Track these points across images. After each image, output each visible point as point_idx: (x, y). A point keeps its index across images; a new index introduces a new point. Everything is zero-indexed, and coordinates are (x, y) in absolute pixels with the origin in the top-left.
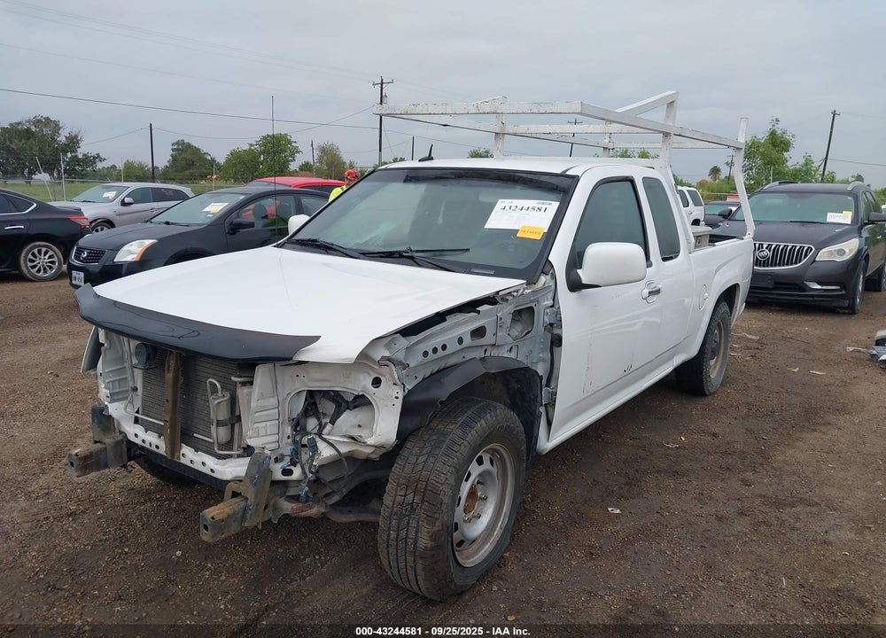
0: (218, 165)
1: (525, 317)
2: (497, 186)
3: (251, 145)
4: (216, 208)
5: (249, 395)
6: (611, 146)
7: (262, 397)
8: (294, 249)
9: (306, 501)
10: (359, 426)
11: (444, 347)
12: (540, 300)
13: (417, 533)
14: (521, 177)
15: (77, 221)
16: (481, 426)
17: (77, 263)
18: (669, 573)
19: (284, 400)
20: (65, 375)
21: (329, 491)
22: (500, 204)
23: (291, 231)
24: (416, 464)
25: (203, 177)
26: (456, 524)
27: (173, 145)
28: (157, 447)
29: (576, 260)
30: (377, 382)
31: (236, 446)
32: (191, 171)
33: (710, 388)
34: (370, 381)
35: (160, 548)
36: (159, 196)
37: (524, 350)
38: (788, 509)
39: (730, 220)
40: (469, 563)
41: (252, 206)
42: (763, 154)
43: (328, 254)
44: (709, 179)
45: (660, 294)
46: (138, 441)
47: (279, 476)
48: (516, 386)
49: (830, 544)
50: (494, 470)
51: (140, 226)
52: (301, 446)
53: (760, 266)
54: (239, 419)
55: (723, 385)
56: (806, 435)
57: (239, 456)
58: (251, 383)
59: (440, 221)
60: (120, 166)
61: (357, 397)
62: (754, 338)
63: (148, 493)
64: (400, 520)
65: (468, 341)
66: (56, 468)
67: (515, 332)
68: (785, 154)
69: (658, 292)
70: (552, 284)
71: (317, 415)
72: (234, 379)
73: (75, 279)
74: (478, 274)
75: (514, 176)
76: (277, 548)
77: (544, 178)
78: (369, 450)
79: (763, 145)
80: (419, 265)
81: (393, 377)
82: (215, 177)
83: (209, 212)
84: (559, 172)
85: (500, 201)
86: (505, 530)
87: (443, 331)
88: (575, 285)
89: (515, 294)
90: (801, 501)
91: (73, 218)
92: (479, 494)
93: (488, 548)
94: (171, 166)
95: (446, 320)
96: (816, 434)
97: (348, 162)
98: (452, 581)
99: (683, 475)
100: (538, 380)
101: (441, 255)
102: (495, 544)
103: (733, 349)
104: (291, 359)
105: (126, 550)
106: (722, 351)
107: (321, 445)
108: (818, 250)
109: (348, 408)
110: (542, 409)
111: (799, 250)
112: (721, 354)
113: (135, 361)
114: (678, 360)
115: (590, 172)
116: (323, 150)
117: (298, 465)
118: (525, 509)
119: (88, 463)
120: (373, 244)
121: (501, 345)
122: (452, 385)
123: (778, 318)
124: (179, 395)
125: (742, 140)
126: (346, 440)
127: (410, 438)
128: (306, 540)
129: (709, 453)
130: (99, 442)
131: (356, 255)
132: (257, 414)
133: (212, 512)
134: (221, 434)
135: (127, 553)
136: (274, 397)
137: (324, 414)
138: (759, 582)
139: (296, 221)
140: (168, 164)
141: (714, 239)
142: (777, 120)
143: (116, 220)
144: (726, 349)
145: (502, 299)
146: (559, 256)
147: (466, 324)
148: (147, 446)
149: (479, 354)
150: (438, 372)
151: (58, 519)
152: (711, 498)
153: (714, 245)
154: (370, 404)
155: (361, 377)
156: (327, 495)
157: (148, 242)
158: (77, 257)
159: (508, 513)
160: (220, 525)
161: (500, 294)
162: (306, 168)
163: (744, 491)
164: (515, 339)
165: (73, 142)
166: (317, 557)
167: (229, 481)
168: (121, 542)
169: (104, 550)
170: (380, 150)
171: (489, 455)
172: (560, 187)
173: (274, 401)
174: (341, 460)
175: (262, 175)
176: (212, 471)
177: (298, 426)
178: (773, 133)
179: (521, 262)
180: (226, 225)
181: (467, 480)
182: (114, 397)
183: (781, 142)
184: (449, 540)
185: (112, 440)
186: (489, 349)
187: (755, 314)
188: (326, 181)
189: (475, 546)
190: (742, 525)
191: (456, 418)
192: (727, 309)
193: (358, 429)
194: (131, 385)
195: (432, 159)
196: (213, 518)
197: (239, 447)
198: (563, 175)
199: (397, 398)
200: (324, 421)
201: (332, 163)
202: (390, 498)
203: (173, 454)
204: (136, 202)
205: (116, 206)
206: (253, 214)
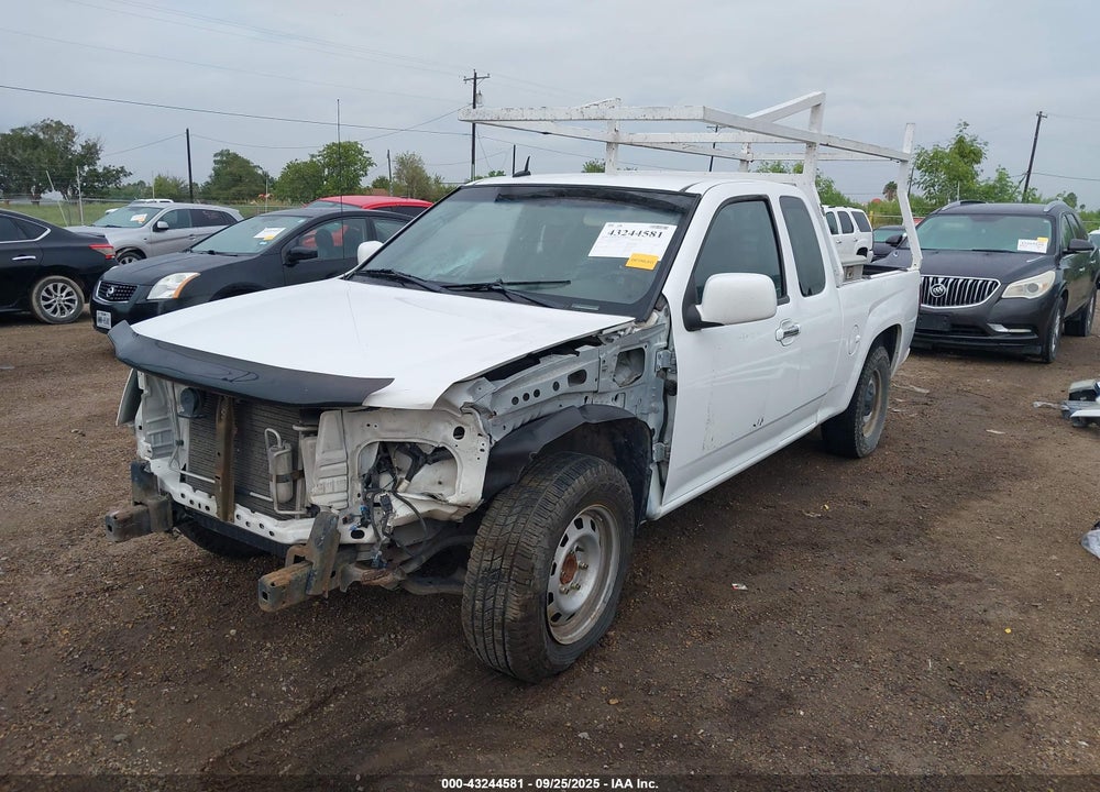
0: (272, 180)
1: (634, 360)
2: (606, 207)
3: (313, 156)
4: (270, 234)
5: (313, 446)
6: (749, 157)
7: (328, 448)
8: (364, 282)
9: (380, 567)
10: (440, 483)
11: (537, 393)
12: (652, 340)
13: (505, 602)
14: (632, 195)
15: (100, 250)
16: (579, 483)
17: (102, 301)
18: (798, 654)
19: (354, 453)
20: (92, 434)
21: (406, 557)
22: (608, 227)
23: (362, 260)
24: (505, 525)
25: (254, 196)
26: (551, 594)
27: (215, 156)
28: (207, 508)
29: (694, 294)
30: (459, 433)
31: (298, 505)
32: (238, 188)
33: (863, 450)
34: (451, 431)
35: (212, 626)
36: (200, 219)
37: (632, 398)
38: (943, 586)
39: (899, 248)
40: (566, 640)
41: (314, 232)
42: (947, 167)
43: (404, 287)
44: (883, 198)
45: (798, 336)
46: (185, 502)
47: (348, 538)
48: (623, 440)
49: (988, 623)
50: (596, 535)
51: (178, 256)
52: (373, 506)
53: (934, 305)
54: (302, 474)
55: (879, 446)
56: (974, 504)
57: (302, 517)
58: (315, 433)
59: (540, 248)
60: (150, 182)
61: (437, 450)
62: (923, 391)
63: (196, 566)
64: (486, 588)
65: (565, 386)
66: (88, 539)
67: (621, 378)
68: (975, 166)
69: (796, 332)
70: (666, 321)
71: (391, 470)
72: (295, 428)
73: (100, 320)
74: (579, 310)
75: (625, 194)
76: (347, 627)
77: (660, 197)
78: (451, 510)
79: (948, 155)
80: (511, 300)
81: (478, 427)
82: (268, 195)
83: (261, 240)
84: (678, 190)
85: (607, 224)
86: (609, 605)
87: (537, 374)
88: (694, 323)
89: (622, 333)
90: (959, 576)
91: (95, 246)
92: (579, 562)
93: (588, 624)
94: (214, 183)
95: (539, 362)
96: (985, 502)
97: (433, 177)
98: (546, 658)
99: (824, 549)
100: (648, 433)
101: (537, 289)
102: (596, 620)
103: (896, 404)
104: (360, 404)
105: (173, 628)
106: (879, 405)
107: (396, 504)
108: (1005, 284)
109: (426, 462)
110: (654, 468)
111: (981, 284)
112: (878, 408)
113: (181, 409)
114: (823, 415)
115: (714, 190)
116: (402, 162)
117: (370, 527)
118: (636, 584)
119: (128, 527)
120: (458, 275)
121: (604, 393)
122: (545, 435)
123: (956, 368)
124: (233, 449)
125: (907, 150)
126: (424, 498)
127: (499, 497)
128: (380, 618)
129: (856, 524)
130: (141, 503)
131: (438, 288)
132: (323, 469)
133: (272, 578)
134: (281, 491)
135: (173, 632)
136: (341, 449)
137: (400, 470)
138: (900, 665)
139: (367, 249)
140: (209, 180)
141: (869, 270)
142: (966, 124)
143: (147, 248)
144: (884, 403)
145: (607, 339)
146: (675, 289)
147: (563, 368)
148: (196, 507)
149: (578, 402)
150: (530, 422)
151: (94, 594)
152: (854, 574)
153: (869, 278)
154: (451, 457)
155: (441, 427)
156: (404, 563)
157: (189, 276)
158: (102, 294)
159: (612, 585)
160: (280, 592)
161: (604, 332)
162: (381, 184)
163: (894, 565)
164: (623, 384)
165: (91, 152)
166: (393, 636)
167: (291, 545)
168: (166, 620)
169: (147, 628)
170: (473, 162)
171: (590, 519)
172: (677, 208)
173: (341, 454)
174: (419, 521)
175: (326, 194)
176: (271, 533)
177: (370, 482)
178: (961, 141)
179: (630, 297)
180: (283, 255)
181: (563, 545)
182: (157, 452)
183: (971, 151)
184: (542, 611)
185: (155, 501)
186: (590, 397)
187: (927, 363)
188: (405, 200)
189: (573, 621)
190: (887, 603)
191: (551, 474)
192: (886, 355)
193: (438, 486)
194: (176, 438)
195: (529, 174)
196: (273, 585)
197: (302, 506)
198: (682, 194)
199: (482, 450)
200: (399, 477)
201: (414, 178)
202: (474, 563)
203: (226, 517)
204: (172, 226)
205: (147, 232)
206: (316, 241)
